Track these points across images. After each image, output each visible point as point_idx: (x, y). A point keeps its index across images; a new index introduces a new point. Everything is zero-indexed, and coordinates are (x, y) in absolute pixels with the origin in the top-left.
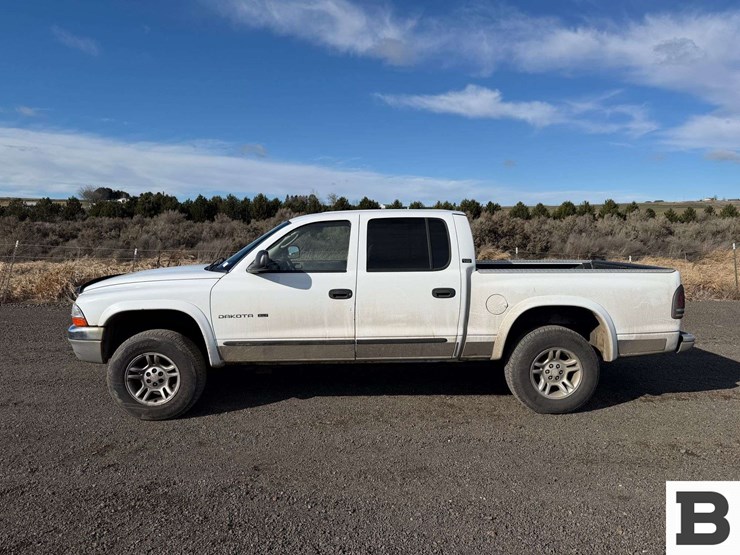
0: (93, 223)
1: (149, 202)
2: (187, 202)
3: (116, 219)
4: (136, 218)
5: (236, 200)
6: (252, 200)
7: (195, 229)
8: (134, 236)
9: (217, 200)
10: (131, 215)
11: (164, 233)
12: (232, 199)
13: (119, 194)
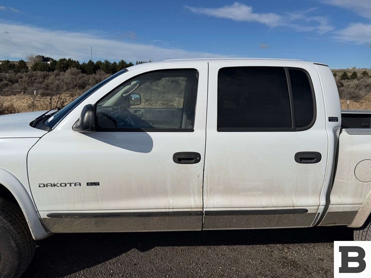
0: (32, 74)
1: (63, 63)
2: (84, 63)
3: (45, 72)
4: (56, 72)
5: (110, 63)
6: (118, 63)
7: (85, 78)
8: (52, 81)
9: (99, 63)
10: (53, 70)
11: (68, 81)
12: (107, 62)
13: (48, 59)
